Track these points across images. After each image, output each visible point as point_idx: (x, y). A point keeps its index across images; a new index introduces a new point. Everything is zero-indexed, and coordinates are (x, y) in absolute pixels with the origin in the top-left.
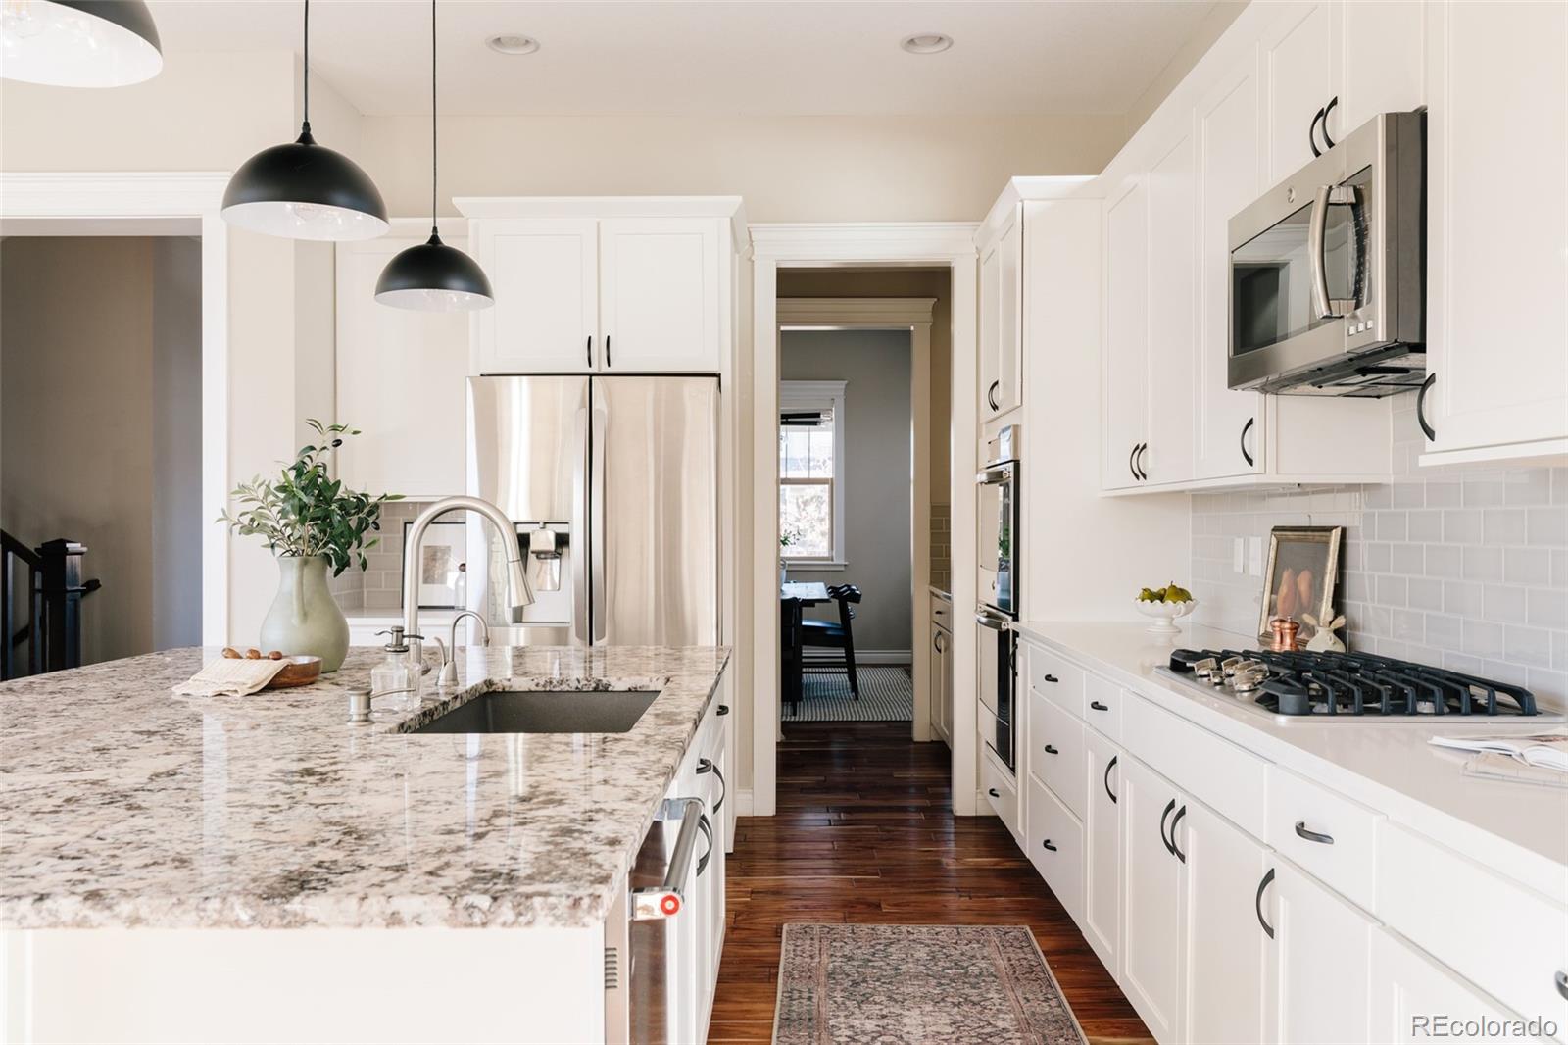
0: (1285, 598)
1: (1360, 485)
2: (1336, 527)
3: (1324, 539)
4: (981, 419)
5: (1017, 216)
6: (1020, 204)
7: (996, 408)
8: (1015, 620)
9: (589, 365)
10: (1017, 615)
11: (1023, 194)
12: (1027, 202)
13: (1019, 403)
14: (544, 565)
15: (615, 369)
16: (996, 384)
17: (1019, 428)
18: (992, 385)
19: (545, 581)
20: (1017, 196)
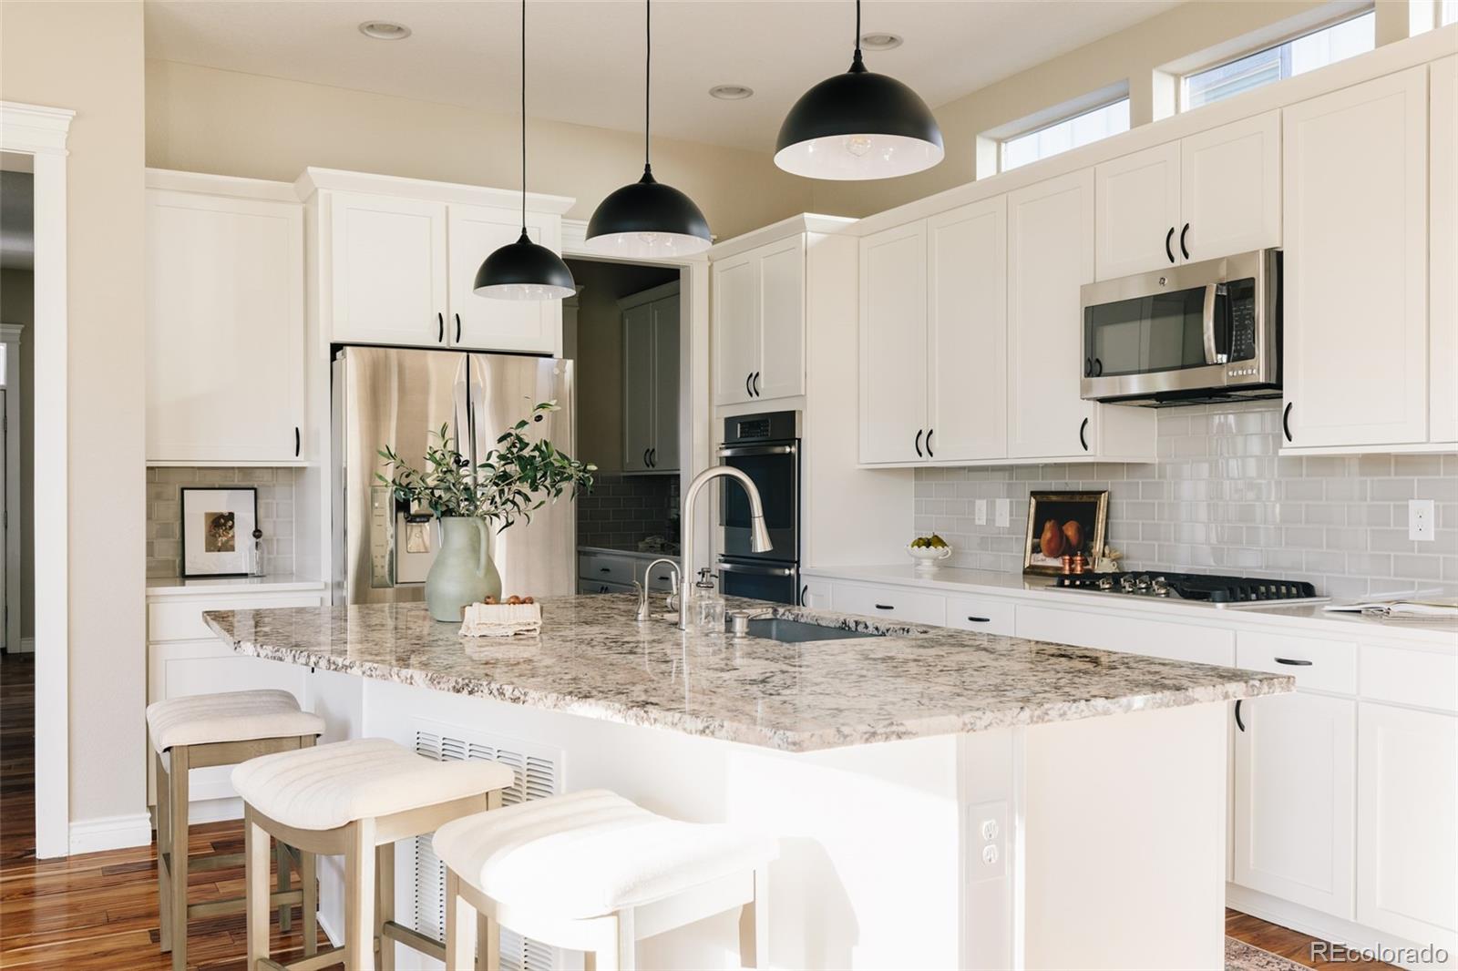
0: (1050, 541)
1: (1123, 464)
2: (1104, 492)
3: (1092, 500)
4: (716, 401)
5: (801, 243)
6: (804, 234)
7: (757, 394)
8: (798, 567)
9: (440, 341)
10: (798, 562)
11: (808, 227)
12: (809, 233)
13: (803, 393)
14: (415, 529)
15: (461, 345)
16: (757, 374)
17: (801, 412)
18: (751, 375)
19: (414, 543)
20: (802, 227)
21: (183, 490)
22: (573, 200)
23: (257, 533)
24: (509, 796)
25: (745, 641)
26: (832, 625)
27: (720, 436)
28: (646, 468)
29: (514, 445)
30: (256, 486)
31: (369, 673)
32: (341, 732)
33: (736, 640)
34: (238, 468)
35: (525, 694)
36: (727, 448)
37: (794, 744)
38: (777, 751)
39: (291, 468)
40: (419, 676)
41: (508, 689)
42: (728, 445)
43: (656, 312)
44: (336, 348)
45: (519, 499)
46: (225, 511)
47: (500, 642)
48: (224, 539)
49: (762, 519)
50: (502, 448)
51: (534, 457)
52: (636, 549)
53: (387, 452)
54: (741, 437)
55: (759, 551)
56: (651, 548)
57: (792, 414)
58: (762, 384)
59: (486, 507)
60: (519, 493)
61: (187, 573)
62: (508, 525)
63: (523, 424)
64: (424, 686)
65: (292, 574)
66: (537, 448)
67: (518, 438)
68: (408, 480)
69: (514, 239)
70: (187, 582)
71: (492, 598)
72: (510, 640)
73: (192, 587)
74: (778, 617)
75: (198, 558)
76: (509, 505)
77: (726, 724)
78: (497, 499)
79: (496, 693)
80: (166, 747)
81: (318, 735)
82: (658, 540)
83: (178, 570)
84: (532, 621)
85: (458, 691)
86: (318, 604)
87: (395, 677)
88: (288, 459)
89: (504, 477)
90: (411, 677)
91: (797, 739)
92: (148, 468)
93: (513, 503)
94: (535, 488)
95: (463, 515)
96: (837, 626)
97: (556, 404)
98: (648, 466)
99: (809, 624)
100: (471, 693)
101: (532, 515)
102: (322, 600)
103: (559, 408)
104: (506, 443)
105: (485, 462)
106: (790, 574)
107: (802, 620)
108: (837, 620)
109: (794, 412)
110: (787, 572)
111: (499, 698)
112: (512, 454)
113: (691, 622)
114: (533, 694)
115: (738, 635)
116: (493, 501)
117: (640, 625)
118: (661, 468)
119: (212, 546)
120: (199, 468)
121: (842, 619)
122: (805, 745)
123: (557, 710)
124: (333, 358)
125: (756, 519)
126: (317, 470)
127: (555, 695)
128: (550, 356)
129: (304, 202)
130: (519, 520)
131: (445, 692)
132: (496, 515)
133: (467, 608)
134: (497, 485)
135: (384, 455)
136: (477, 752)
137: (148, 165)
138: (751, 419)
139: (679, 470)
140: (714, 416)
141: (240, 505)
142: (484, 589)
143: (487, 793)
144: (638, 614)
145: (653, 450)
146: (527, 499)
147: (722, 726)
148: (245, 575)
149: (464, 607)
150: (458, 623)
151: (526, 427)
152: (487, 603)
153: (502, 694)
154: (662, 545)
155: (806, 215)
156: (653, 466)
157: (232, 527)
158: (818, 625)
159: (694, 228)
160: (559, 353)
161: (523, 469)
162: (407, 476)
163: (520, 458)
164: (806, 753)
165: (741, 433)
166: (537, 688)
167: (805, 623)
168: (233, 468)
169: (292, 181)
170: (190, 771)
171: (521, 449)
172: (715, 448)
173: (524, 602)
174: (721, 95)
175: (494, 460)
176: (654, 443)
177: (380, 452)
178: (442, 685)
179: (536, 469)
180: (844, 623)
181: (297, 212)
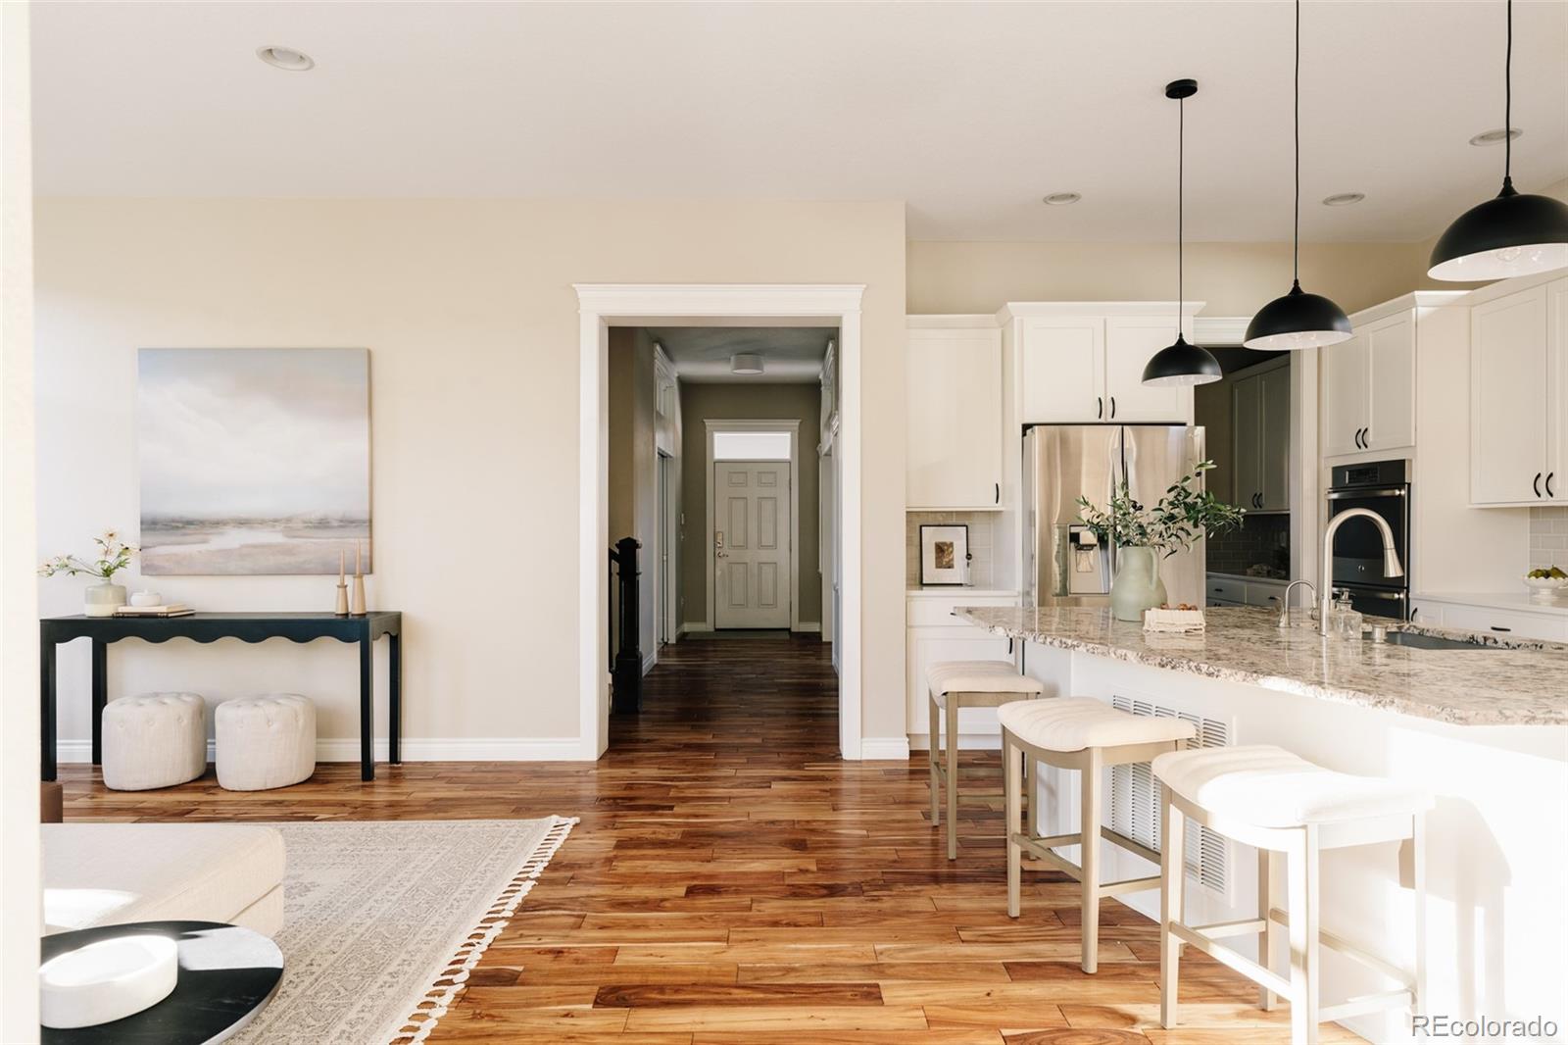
4: (1324, 454)
5: (1411, 318)
6: (1414, 309)
7: (1366, 446)
8: (1408, 592)
9: (1100, 417)
10: (1408, 588)
11: (1418, 303)
12: (1419, 308)
13: (1413, 444)
14: (1083, 555)
15: (1116, 419)
16: (1366, 430)
17: (1410, 461)
18: (1360, 431)
19: (1084, 566)
20: (1413, 303)
21: (921, 526)
22: (1204, 303)
23: (969, 556)
24: (1191, 744)
25: (1384, 647)
26: (1460, 639)
27: (1328, 482)
28: (1254, 509)
29: (1179, 494)
30: (967, 523)
31: (1091, 650)
32: (1051, 692)
33: (1375, 646)
34: (956, 512)
35: (1219, 671)
36: (1334, 492)
37: (1461, 719)
38: (1445, 724)
39: (989, 512)
40: (1131, 655)
41: (1204, 667)
42: (1335, 490)
43: (1264, 382)
44: (1026, 427)
45: (1180, 533)
46: (948, 541)
47: (1172, 636)
48: (947, 560)
49: (1394, 551)
50: (1171, 496)
51: (1197, 503)
52: (1245, 574)
53: (1082, 500)
54: (1349, 482)
55: (1391, 576)
56: (1258, 574)
57: (1402, 463)
58: (1370, 438)
59: (1157, 539)
60: (1182, 529)
61: (924, 582)
62: (1173, 552)
63: (1187, 478)
64: (1135, 661)
65: (990, 584)
66: (1199, 496)
67: (1183, 489)
68: (1098, 520)
69: (1172, 342)
70: (924, 588)
71: (1163, 606)
72: (1183, 635)
73: (926, 591)
74: (1403, 631)
75: (931, 573)
76: (1173, 538)
77: (1396, 700)
78: (1164, 533)
79: (1194, 669)
80: (945, 691)
81: (1038, 693)
82: (1265, 568)
83: (918, 581)
84: (1198, 623)
85: (1163, 666)
86: (1013, 605)
87: (1113, 655)
88: (992, 506)
89: (1172, 518)
90: (1125, 655)
91: (1463, 715)
92: (907, 512)
93: (1178, 537)
94: (1196, 526)
95: (1137, 545)
96: (1465, 640)
97: (1213, 464)
98: (1255, 507)
99: (1435, 638)
100: (1173, 668)
101: (1191, 545)
102: (1016, 603)
103: (1214, 466)
104: (1173, 494)
105: (1158, 506)
106: (1399, 598)
107: (1428, 634)
108: (1465, 636)
109: (1404, 461)
110: (1396, 596)
111: (1196, 673)
112: (1179, 501)
113: (1332, 629)
114: (1225, 671)
115: (1377, 641)
116: (1161, 535)
117: (1282, 630)
118: (1269, 508)
119: (939, 565)
120: (932, 512)
121: (1469, 634)
122: (1470, 720)
123: (1245, 683)
124: (1024, 435)
125: (1389, 551)
126: (1013, 513)
127: (1243, 673)
128: (1184, 424)
129: (1002, 327)
130: (1181, 549)
131: (1153, 667)
132: (1162, 545)
133: (1147, 612)
134: (1165, 524)
135: (1081, 503)
136: (1161, 712)
137: (907, 313)
138: (1361, 468)
139: (1289, 510)
140: (1323, 466)
141: (956, 537)
142: (1155, 598)
143: (1176, 741)
144: (1279, 622)
145: (1261, 494)
146: (1189, 534)
147: (1393, 702)
148: (961, 585)
149: (1144, 611)
150: (1142, 622)
151: (1189, 481)
152: (1162, 608)
153: (1198, 669)
154: (1269, 572)
155: (1417, 293)
156: (1261, 507)
157: (952, 552)
158: (1445, 639)
159: (1337, 325)
160: (1191, 422)
161: (1188, 512)
162: (1098, 517)
163: (1185, 503)
164: (1471, 727)
165: (1349, 479)
166: (1227, 667)
167: (1431, 637)
168: (952, 512)
169: (994, 313)
170: (959, 709)
171: (1186, 497)
172: (1324, 492)
173: (1190, 609)
174: (1334, 203)
175: (1165, 504)
176: (1261, 489)
177: (1078, 501)
178: (1150, 662)
179: (1199, 512)
180: (1473, 638)
181: (998, 333)
